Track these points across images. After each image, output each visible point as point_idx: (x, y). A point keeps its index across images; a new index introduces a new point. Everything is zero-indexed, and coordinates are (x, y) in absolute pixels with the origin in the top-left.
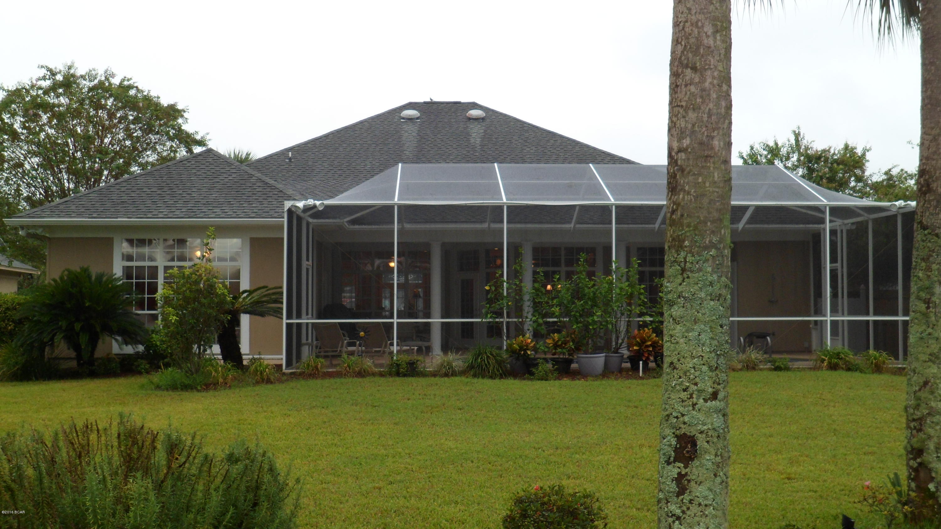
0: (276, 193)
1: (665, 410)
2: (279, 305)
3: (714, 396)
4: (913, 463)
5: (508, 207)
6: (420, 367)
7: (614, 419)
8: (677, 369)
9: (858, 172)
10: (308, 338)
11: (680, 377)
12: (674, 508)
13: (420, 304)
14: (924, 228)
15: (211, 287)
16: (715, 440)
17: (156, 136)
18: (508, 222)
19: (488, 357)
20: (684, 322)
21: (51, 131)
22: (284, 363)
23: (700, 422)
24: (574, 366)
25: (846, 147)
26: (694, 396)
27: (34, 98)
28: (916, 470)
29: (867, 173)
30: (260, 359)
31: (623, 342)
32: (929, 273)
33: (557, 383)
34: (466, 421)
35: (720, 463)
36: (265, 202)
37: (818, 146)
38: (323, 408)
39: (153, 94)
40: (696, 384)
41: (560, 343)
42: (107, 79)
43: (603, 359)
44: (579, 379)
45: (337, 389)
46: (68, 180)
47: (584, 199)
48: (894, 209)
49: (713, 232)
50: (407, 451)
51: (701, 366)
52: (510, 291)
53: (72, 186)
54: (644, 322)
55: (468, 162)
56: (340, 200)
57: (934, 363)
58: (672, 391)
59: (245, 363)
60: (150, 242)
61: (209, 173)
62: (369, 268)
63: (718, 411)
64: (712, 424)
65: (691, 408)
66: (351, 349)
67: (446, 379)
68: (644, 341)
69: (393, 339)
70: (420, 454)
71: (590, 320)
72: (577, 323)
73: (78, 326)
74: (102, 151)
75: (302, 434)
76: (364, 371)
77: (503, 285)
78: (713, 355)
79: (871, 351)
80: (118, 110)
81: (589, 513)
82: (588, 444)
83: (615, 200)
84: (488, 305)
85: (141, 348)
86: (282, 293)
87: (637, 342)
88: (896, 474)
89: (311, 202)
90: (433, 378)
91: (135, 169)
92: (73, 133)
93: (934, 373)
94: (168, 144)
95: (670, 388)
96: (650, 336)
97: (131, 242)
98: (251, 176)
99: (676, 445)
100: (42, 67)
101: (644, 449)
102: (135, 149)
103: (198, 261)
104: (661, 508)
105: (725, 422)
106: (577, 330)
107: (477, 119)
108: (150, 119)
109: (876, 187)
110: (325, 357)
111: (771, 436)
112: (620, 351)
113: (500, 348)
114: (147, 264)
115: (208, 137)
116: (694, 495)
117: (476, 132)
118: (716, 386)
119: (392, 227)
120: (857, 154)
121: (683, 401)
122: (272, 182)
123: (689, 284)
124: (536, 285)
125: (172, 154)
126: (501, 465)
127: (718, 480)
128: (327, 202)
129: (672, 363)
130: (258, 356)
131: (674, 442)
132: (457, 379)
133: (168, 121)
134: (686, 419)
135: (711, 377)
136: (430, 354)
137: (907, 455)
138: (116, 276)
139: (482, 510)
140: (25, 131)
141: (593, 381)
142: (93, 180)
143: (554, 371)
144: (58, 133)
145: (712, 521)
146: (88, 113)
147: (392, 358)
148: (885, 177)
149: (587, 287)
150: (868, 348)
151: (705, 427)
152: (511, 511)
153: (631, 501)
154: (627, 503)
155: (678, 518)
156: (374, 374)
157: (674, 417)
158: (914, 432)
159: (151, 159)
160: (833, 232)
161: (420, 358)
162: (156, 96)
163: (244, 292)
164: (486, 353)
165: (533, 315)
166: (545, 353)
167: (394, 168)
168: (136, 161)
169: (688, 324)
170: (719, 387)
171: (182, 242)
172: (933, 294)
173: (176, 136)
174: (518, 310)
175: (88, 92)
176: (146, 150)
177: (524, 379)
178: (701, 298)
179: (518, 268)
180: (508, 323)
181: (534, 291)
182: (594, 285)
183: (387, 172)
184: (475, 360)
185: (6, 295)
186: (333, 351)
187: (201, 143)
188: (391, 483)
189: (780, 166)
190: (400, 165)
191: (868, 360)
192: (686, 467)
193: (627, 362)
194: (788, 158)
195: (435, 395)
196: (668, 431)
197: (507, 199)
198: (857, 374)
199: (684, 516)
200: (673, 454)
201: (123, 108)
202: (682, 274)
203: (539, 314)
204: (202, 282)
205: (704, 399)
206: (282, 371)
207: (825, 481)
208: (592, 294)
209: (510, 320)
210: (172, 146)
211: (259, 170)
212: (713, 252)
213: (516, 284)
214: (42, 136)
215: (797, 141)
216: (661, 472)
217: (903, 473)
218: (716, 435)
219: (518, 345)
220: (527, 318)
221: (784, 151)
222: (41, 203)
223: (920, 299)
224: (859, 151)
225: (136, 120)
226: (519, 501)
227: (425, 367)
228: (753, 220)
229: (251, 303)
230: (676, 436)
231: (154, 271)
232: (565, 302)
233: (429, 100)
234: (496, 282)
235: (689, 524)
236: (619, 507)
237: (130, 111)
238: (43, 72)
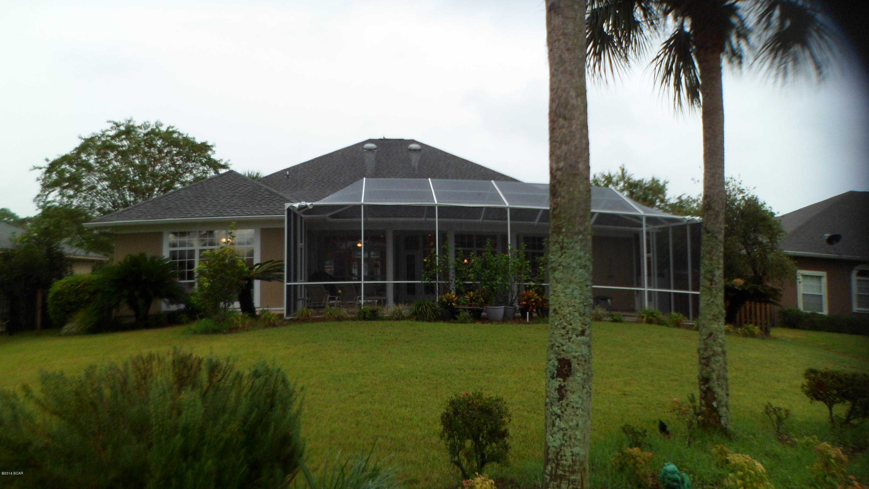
0: (279, 198)
1: (551, 341)
2: (281, 273)
3: (583, 333)
4: (704, 388)
5: (439, 207)
6: (379, 314)
7: (511, 350)
8: (558, 314)
9: (661, 196)
10: (302, 295)
11: (561, 320)
12: (556, 409)
13: (379, 271)
14: (708, 232)
15: (233, 262)
16: (583, 363)
17: (193, 164)
18: (439, 217)
19: (426, 307)
20: (563, 283)
21: (116, 164)
22: (285, 312)
23: (574, 351)
24: (484, 314)
25: (653, 179)
26: (570, 332)
27: (104, 142)
28: (705, 392)
29: (667, 197)
30: (268, 310)
31: (516, 299)
32: (711, 262)
33: (472, 325)
34: (412, 350)
35: (586, 379)
36: (271, 204)
37: (636, 177)
38: (313, 342)
39: (190, 136)
40: (571, 324)
41: (474, 298)
42: (157, 127)
43: (503, 309)
44: (487, 323)
45: (322, 329)
46: (130, 196)
47: (488, 203)
48: (685, 221)
49: (580, 224)
50: (372, 371)
51: (574, 313)
52: (441, 262)
53: (132, 199)
54: (530, 286)
55: (410, 177)
56: (323, 202)
57: (716, 321)
58: (555, 329)
59: (257, 313)
60: (189, 233)
61: (231, 186)
62: (344, 247)
63: (585, 343)
64: (581, 352)
65: (567, 341)
66: (331, 302)
67: (398, 322)
68: (529, 298)
69: (361, 295)
70: (381, 373)
71: (494, 283)
72: (486, 285)
73: (136, 294)
74: (154, 175)
75: (298, 361)
76: (341, 317)
77: (436, 258)
78: (581, 305)
79: (673, 313)
80: (165, 147)
81: (499, 412)
82: (494, 367)
83: (510, 204)
84: (426, 272)
85: (182, 306)
86: (283, 265)
87: (525, 299)
88: (692, 395)
89: (303, 203)
90: (388, 322)
91: (178, 185)
92: (132, 164)
93: (716, 328)
94: (201, 168)
95: (554, 326)
96: (533, 295)
97: (175, 234)
98: (261, 187)
99: (558, 366)
100: (110, 122)
101: (531, 371)
102: (177, 172)
103: (224, 245)
104: (547, 409)
105: (590, 351)
106: (485, 290)
107: (415, 150)
108: (188, 153)
109: (673, 206)
110: (314, 308)
111: (612, 365)
112: (514, 304)
113: (434, 301)
114: (187, 248)
115: (229, 163)
116: (569, 401)
117: (415, 158)
118: (584, 326)
119: (359, 219)
120: (660, 184)
121: (562, 336)
122: (275, 191)
123: (565, 257)
124: (458, 259)
125: (204, 176)
126: (436, 380)
127: (585, 391)
128: (314, 203)
129: (555, 310)
130: (267, 309)
131: (556, 363)
132: (405, 322)
133: (202, 153)
134: (565, 348)
135: (580, 320)
136: (386, 305)
137: (699, 381)
138: (165, 258)
139: (424, 411)
140: (98, 165)
141: (497, 324)
142: (147, 194)
143: (471, 317)
144: (122, 165)
145: (580, 419)
146: (144, 150)
147: (361, 308)
148: (677, 201)
149: (492, 261)
150: (670, 311)
151: (577, 354)
152: (447, 410)
153: (523, 406)
154: (521, 407)
155: (559, 416)
156: (348, 319)
157: (557, 346)
158: (704, 366)
159: (189, 179)
160: (648, 233)
161: (380, 308)
162: (193, 137)
163: (257, 265)
164: (425, 304)
165: (456, 279)
166: (464, 304)
167: (361, 180)
168: (178, 180)
169: (566, 284)
170: (586, 327)
171: (211, 233)
172: (714, 276)
173: (207, 163)
174: (445, 275)
175: (144, 136)
176: (185, 173)
177: (450, 322)
178: (573, 267)
179: (446, 247)
180: (439, 284)
181: (456, 263)
182: (496, 260)
183: (356, 183)
184: (418, 309)
185: (84, 275)
186: (319, 304)
187: (224, 167)
188: (361, 393)
189: (613, 188)
190: (365, 179)
191: (671, 318)
192: (564, 381)
193: (518, 313)
194: (617, 184)
195: (390, 333)
196: (553, 356)
197: (438, 202)
198: (664, 327)
199: (563, 415)
200: (556, 372)
201: (168, 146)
202: (561, 250)
203: (460, 278)
204: (227, 259)
205: (576, 335)
206: (283, 318)
207: (647, 397)
208: (495, 266)
209: (441, 282)
210: (204, 170)
211: (266, 184)
212: (580, 237)
213: (444, 258)
214: (110, 167)
215: (623, 174)
216: (548, 384)
217: (697, 394)
218: (584, 360)
219: (446, 299)
220: (452, 281)
221: (614, 179)
222: (109, 212)
223: (707, 279)
224: (661, 183)
225: (178, 154)
226: (452, 403)
227: (383, 314)
228: (597, 222)
229: (262, 272)
230: (558, 360)
231: (192, 253)
232: (478, 271)
233: (382, 138)
234: (431, 257)
235: (566, 420)
236: (516, 410)
237: (174, 147)
238: (111, 125)
